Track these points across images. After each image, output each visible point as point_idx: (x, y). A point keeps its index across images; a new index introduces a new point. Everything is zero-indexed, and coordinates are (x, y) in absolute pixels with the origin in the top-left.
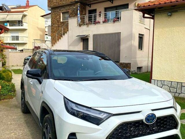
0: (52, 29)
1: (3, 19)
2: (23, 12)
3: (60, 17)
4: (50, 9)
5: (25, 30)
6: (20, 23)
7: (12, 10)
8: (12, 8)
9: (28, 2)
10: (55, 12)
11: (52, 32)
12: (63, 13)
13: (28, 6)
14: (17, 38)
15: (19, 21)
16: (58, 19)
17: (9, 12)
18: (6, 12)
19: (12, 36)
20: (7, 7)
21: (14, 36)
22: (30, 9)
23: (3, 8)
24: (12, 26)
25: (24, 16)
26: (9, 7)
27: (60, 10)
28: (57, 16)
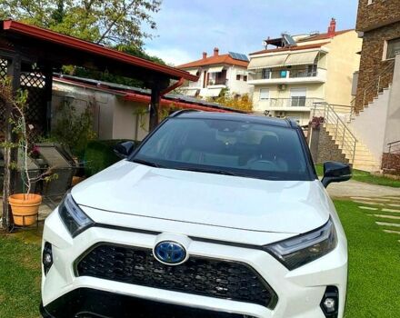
0: (360, 79)
1: (280, 63)
2: (319, 47)
3: (381, 50)
4: (362, 34)
5: (319, 84)
6: (311, 69)
7: (299, 44)
8: (301, 41)
9: (333, 23)
10: (373, 39)
11: (359, 86)
12: (389, 41)
13: (332, 33)
14: (302, 101)
15: (310, 66)
16: (377, 56)
17: (294, 48)
18: (287, 49)
19: (293, 98)
20: (290, 38)
21: (297, 98)
22: (336, 38)
23: (283, 41)
24: (296, 76)
25: (322, 54)
26: (295, 39)
27: (384, 35)
28: (374, 50)
